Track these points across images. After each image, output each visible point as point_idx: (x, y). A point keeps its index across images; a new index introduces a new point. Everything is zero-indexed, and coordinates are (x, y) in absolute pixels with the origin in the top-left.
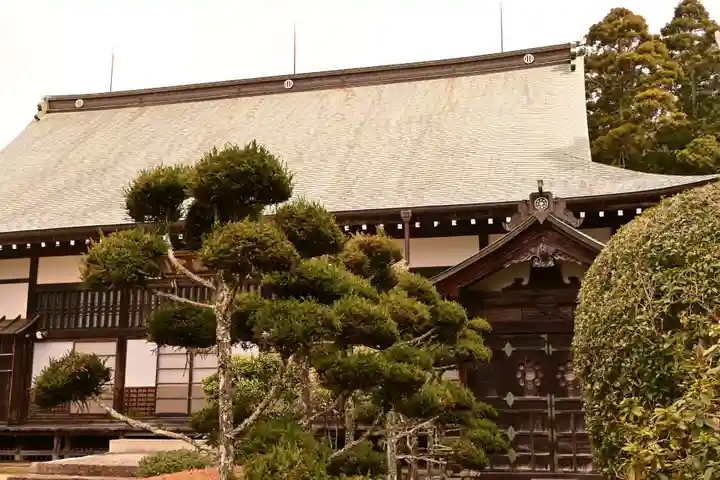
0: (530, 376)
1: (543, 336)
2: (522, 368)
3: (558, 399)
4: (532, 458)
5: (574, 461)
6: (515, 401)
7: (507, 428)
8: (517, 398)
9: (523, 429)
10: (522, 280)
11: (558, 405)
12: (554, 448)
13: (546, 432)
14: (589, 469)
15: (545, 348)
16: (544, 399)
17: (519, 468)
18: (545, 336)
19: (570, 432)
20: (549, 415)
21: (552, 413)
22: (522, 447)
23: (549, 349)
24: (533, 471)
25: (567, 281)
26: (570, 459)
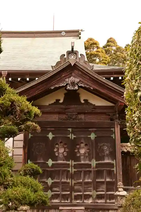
0: (62, 150)
1: (69, 129)
2: (57, 146)
3: (75, 163)
4: (60, 195)
5: (83, 197)
6: (53, 164)
7: (47, 179)
8: (54, 162)
9: (56, 179)
10: (60, 100)
11: (75, 166)
12: (72, 189)
13: (68, 181)
14: (90, 201)
15: (70, 136)
16: (68, 162)
17: (53, 201)
18: (70, 129)
19: (81, 181)
20: (71, 171)
21: (72, 170)
22: (55, 189)
23: (72, 136)
24: (60, 202)
25: (83, 102)
26: (81, 195)
